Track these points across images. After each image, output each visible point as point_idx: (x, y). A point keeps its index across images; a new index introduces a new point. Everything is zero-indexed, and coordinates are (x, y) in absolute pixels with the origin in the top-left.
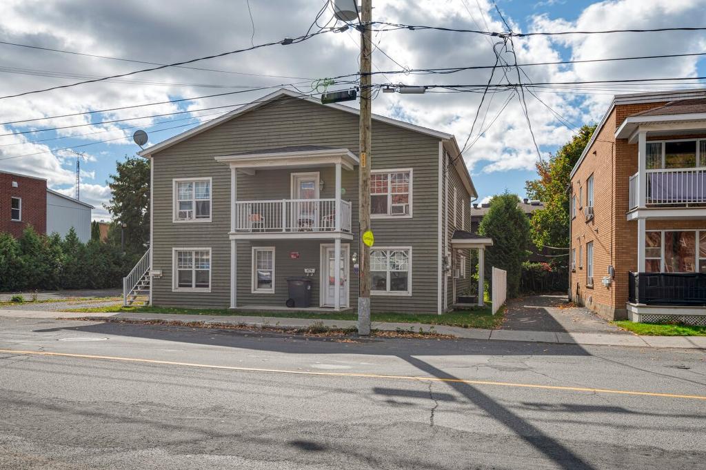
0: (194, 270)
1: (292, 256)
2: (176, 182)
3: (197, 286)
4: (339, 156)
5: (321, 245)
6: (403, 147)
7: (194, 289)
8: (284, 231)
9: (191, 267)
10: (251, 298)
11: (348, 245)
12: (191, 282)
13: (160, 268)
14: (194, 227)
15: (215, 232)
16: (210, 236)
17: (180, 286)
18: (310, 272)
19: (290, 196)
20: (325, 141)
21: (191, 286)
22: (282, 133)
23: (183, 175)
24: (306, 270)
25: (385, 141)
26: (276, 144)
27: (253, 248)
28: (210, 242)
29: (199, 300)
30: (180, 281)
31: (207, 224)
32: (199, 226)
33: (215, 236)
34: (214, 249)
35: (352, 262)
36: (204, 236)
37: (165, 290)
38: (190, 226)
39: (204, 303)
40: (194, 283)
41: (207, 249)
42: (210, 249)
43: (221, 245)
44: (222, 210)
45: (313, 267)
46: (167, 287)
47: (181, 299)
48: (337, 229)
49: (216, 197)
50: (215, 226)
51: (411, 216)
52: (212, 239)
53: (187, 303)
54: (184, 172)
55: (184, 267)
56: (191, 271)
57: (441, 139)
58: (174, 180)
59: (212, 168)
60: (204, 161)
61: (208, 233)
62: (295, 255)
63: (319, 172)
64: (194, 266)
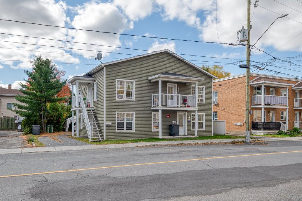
1: (168, 116)
2: (117, 81)
3: (126, 129)
4: (198, 81)
5: (178, 112)
7: (125, 131)
8: (179, 107)
10: (152, 134)
12: (123, 127)
14: (126, 102)
15: (136, 105)
16: (134, 107)
17: (118, 129)
18: (175, 122)
19: (166, 92)
20: (179, 72)
21: (123, 129)
23: (121, 78)
24: (173, 122)
25: (197, 76)
26: (161, 70)
27: (153, 113)
28: (134, 110)
30: (118, 127)
31: (132, 101)
34: (136, 112)
35: (188, 119)
36: (131, 107)
37: (112, 132)
38: (125, 102)
39: (132, 137)
40: (125, 128)
41: (133, 112)
42: (134, 112)
43: (139, 111)
44: (139, 95)
45: (175, 120)
46: (113, 130)
47: (120, 136)
48: (197, 107)
49: (136, 89)
50: (136, 103)
51: (205, 103)
52: (135, 108)
53: (124, 137)
54: (121, 76)
55: (120, 121)
56: (124, 123)
57: (212, 78)
58: (117, 79)
59: (135, 76)
60: (131, 73)
61: (133, 105)
62: (169, 116)
63: (177, 84)
64: (125, 120)
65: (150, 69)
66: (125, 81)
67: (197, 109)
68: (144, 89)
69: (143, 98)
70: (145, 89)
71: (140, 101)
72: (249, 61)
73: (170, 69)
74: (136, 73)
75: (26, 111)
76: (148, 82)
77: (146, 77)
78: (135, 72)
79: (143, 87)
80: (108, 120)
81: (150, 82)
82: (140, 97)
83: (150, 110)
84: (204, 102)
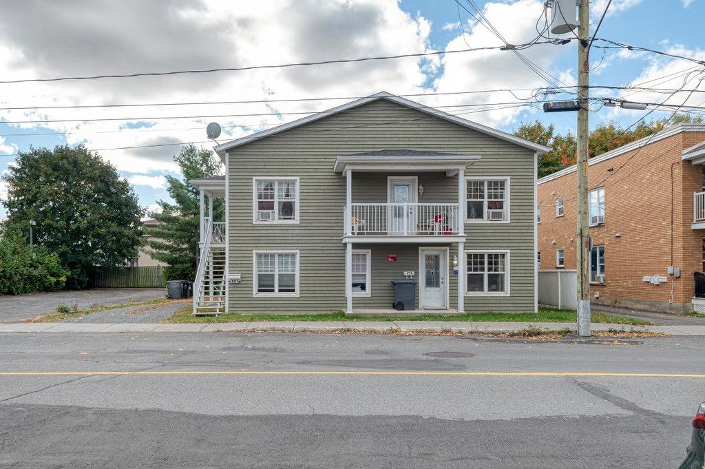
0: (276, 273)
1: (390, 260)
2: (256, 180)
3: (280, 291)
5: (420, 248)
6: (501, 157)
7: (276, 294)
8: (406, 234)
9: (274, 271)
11: (448, 248)
12: (273, 286)
13: (238, 272)
14: (278, 228)
15: (302, 235)
16: (297, 238)
17: (259, 291)
18: (410, 274)
19: (386, 199)
20: (423, 146)
21: (273, 291)
22: (377, 136)
23: (265, 174)
24: (405, 273)
25: (483, 150)
26: (372, 147)
28: (298, 245)
29: (286, 305)
30: (260, 286)
31: (293, 226)
32: (285, 228)
33: (303, 238)
34: (303, 252)
35: (451, 265)
36: (290, 238)
37: (244, 296)
38: (274, 228)
39: (292, 309)
40: (276, 288)
41: (295, 251)
42: (298, 252)
43: (311, 248)
44: (311, 211)
45: (412, 270)
46: (246, 292)
47: (263, 305)
48: (462, 234)
49: (303, 197)
50: (304, 228)
51: (509, 222)
52: (300, 242)
53: (272, 309)
54: (265, 170)
55: (265, 271)
56: (273, 275)
57: (535, 152)
58: (254, 178)
59: (299, 167)
60: (289, 160)
61: (295, 235)
62: (392, 258)
63: (417, 177)
64: (276, 269)
65: (338, 146)
66: (276, 180)
67: (464, 240)
68: (322, 194)
69: (320, 218)
70: (326, 194)
71: (313, 225)
72: (586, 87)
73: (398, 139)
74: (303, 160)
75: (167, 252)
76: (335, 177)
77: (329, 167)
78: (300, 157)
79: (322, 191)
80: (235, 269)
81: (339, 177)
82: (312, 215)
83: (342, 245)
84: (507, 220)
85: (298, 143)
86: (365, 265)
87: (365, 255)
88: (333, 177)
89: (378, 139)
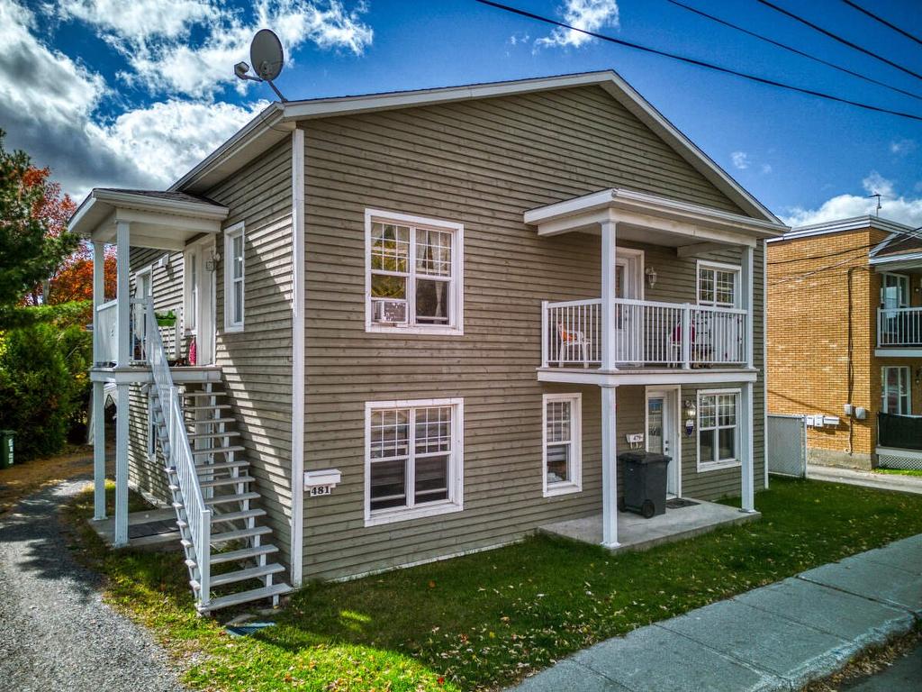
0: (411, 458)
2: (374, 218)
3: (418, 500)
7: (410, 509)
8: (688, 367)
10: (543, 509)
12: (404, 490)
13: (326, 464)
14: (420, 345)
15: (469, 361)
16: (458, 369)
17: (375, 505)
21: (403, 502)
23: (392, 204)
24: (629, 438)
27: (546, 398)
28: (459, 386)
29: (437, 535)
30: (375, 493)
31: (449, 339)
32: (435, 345)
33: (469, 369)
34: (470, 401)
35: (685, 418)
36: (445, 370)
37: (343, 526)
38: (411, 345)
39: (448, 541)
40: (411, 492)
41: (454, 401)
42: (460, 401)
44: (485, 307)
45: (640, 430)
46: (348, 516)
47: (387, 545)
48: (751, 367)
50: (469, 345)
54: (393, 197)
55: (387, 454)
56: (404, 462)
58: (369, 212)
59: (461, 200)
60: (444, 180)
61: (455, 361)
63: (643, 252)
64: (412, 445)
66: (413, 224)
68: (505, 270)
76: (526, 234)
77: (516, 210)
78: (464, 177)
79: (502, 262)
80: (320, 456)
81: (533, 235)
82: (486, 315)
83: (536, 384)
85: (462, 142)
86: (567, 426)
87: (567, 405)
88: (522, 234)
89: (592, 167)
